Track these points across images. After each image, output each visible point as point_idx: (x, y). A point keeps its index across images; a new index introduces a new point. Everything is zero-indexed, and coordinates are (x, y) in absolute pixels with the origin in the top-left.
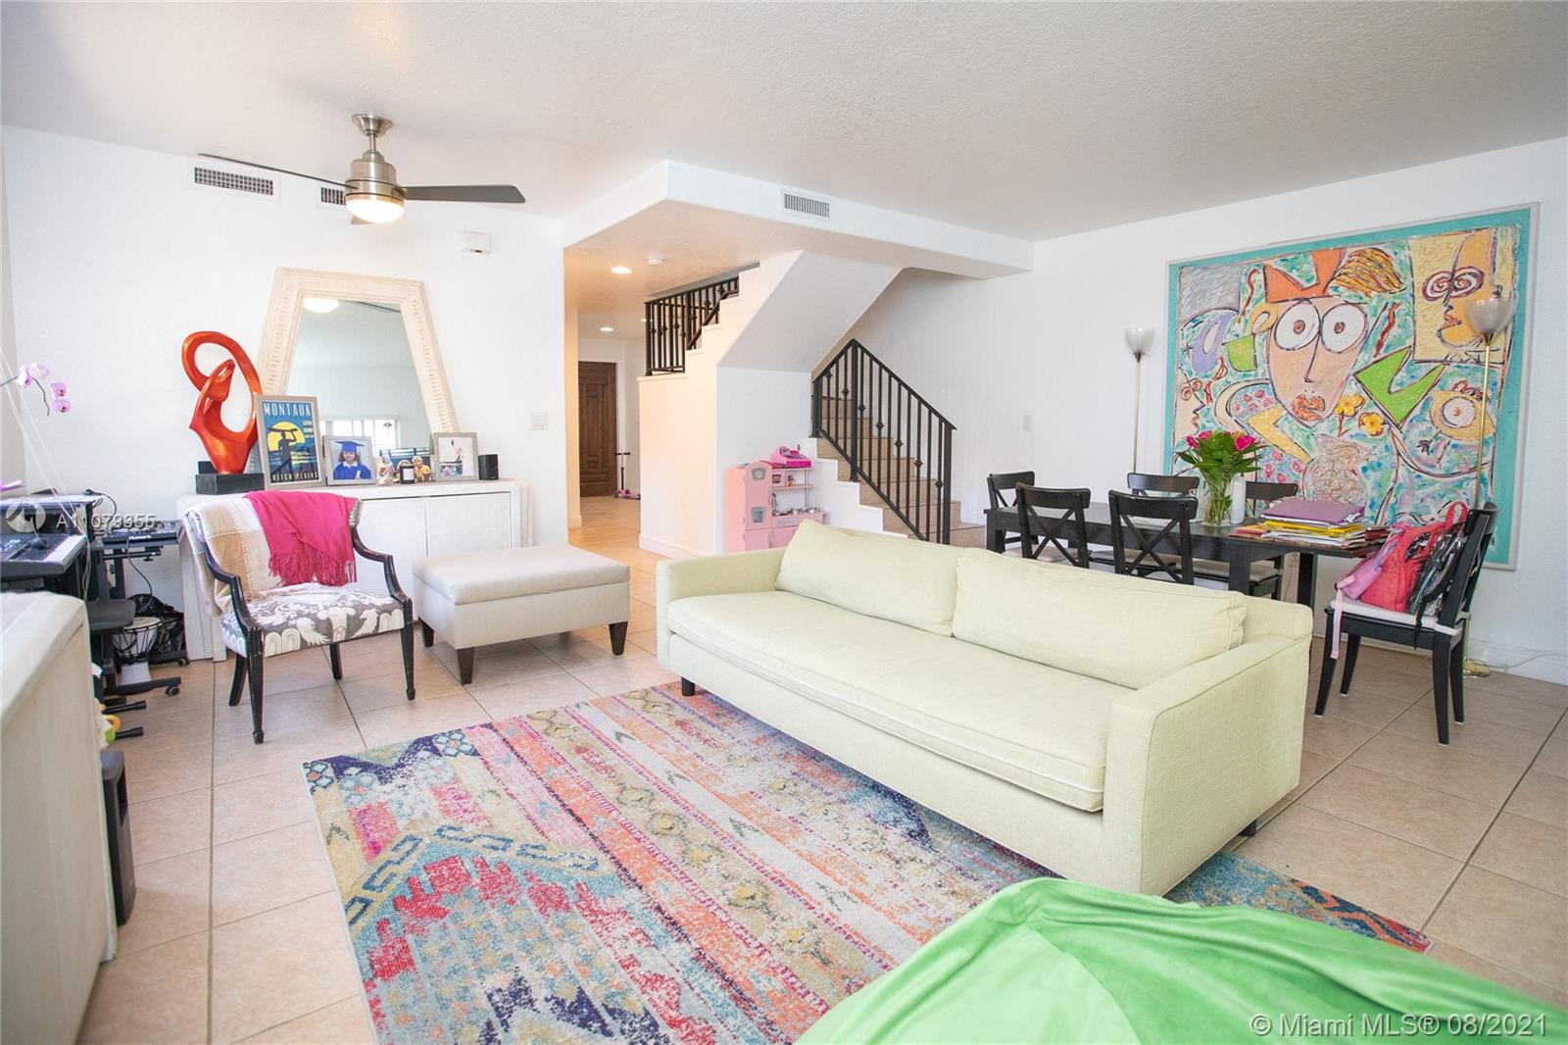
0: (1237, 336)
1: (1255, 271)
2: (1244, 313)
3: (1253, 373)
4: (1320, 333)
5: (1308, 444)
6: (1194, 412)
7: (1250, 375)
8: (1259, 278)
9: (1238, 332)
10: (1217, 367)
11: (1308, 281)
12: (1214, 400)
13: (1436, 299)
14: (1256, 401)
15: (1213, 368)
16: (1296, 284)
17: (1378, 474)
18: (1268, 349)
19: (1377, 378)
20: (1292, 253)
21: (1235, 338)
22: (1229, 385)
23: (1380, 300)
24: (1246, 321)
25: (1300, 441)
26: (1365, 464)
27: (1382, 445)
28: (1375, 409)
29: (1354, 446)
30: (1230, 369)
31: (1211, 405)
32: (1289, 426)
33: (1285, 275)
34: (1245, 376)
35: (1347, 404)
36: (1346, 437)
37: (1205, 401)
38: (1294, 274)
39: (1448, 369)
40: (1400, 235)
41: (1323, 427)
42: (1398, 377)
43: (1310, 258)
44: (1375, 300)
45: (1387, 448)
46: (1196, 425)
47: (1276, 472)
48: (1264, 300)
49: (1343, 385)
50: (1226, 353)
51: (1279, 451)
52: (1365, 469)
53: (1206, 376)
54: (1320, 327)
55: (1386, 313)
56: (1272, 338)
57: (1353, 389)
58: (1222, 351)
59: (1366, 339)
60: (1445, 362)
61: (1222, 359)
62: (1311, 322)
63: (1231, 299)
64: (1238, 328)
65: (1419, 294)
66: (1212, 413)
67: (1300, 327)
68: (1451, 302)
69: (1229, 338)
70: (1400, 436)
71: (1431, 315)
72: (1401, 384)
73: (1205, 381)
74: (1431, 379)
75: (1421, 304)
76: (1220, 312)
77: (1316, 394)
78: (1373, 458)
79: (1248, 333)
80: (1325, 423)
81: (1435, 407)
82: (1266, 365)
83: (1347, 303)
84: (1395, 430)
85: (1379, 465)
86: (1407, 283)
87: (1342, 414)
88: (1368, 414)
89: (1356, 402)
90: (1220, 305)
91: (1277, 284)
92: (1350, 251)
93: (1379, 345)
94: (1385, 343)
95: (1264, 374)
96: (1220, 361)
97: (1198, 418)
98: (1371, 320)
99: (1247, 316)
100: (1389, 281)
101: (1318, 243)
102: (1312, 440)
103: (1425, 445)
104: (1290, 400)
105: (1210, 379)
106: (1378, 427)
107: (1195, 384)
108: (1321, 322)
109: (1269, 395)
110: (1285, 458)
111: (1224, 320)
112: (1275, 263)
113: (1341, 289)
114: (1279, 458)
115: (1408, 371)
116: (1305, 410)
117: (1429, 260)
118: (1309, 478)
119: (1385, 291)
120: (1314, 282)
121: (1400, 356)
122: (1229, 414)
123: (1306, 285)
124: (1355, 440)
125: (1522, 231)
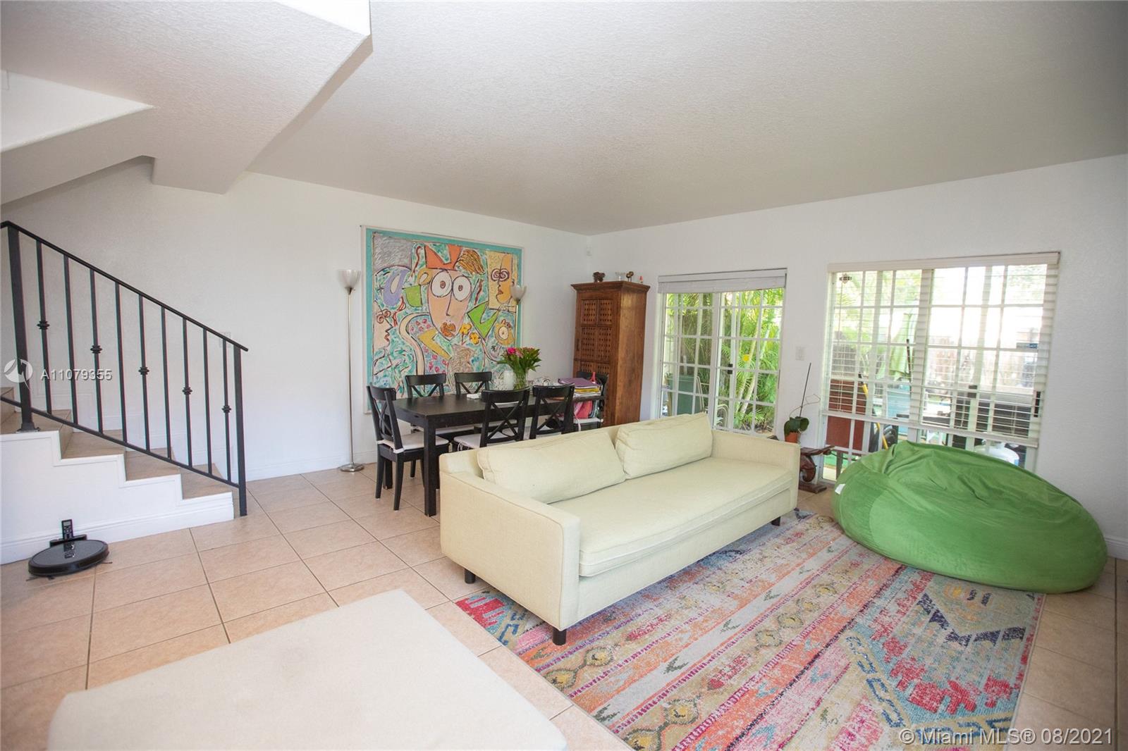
0: (411, 285)
1: (420, 247)
2: (414, 272)
3: (420, 308)
4: (452, 289)
5: (449, 350)
6: (386, 331)
7: (418, 310)
8: (422, 251)
9: (411, 283)
10: (400, 303)
11: (447, 260)
12: (399, 324)
13: (495, 281)
14: (422, 325)
15: (397, 303)
16: (441, 261)
17: (478, 363)
18: (428, 295)
19: (476, 315)
20: (439, 242)
21: (409, 286)
22: (407, 315)
23: (476, 277)
24: (416, 277)
25: (445, 348)
26: (472, 358)
27: (478, 350)
28: (475, 331)
29: (468, 349)
30: (407, 305)
31: (397, 327)
32: (439, 340)
33: (435, 254)
34: (416, 310)
35: (465, 328)
36: (465, 345)
37: (393, 324)
38: (440, 254)
39: (500, 313)
40: (484, 246)
41: (455, 340)
42: (483, 316)
43: (447, 247)
44: (474, 277)
45: (481, 350)
46: (388, 340)
47: (434, 366)
48: (425, 266)
49: (462, 318)
50: (405, 295)
51: (435, 354)
52: (473, 361)
53: (393, 308)
54: (452, 286)
55: (478, 284)
56: (430, 290)
57: (467, 320)
58: (402, 293)
59: (471, 295)
60: (499, 310)
61: (402, 298)
62: (448, 283)
63: (406, 261)
64: (412, 280)
65: (490, 277)
66: (398, 331)
67: (443, 285)
68: (500, 283)
69: (406, 285)
70: (485, 344)
71: (493, 287)
72: (485, 319)
73: (392, 311)
74: (494, 317)
75: (491, 282)
76: (400, 268)
77: (452, 322)
78: (476, 355)
79: (416, 284)
80: (456, 338)
81: (496, 330)
82: (427, 305)
83: (464, 276)
84: (483, 341)
85: (478, 358)
86: (486, 271)
87: (463, 333)
88: (474, 334)
89: (468, 327)
90: (400, 264)
91: (430, 256)
92: (464, 249)
93: (476, 299)
94: (479, 299)
95: (426, 309)
96: (401, 299)
97: (389, 335)
98: (473, 287)
99: (417, 273)
100: (479, 269)
101: (450, 240)
102: (451, 348)
103: (493, 347)
104: (439, 326)
105: (396, 310)
106: (477, 340)
107: (386, 312)
108: (453, 283)
109: (429, 322)
110: (439, 357)
111: (403, 273)
112: (430, 245)
113: (461, 268)
114: (435, 357)
115: (487, 313)
116: (447, 330)
117: (492, 262)
118: (450, 369)
119: (478, 273)
120: (449, 261)
121: (484, 305)
122: (408, 333)
123: (446, 262)
124: (468, 347)
125: (520, 258)
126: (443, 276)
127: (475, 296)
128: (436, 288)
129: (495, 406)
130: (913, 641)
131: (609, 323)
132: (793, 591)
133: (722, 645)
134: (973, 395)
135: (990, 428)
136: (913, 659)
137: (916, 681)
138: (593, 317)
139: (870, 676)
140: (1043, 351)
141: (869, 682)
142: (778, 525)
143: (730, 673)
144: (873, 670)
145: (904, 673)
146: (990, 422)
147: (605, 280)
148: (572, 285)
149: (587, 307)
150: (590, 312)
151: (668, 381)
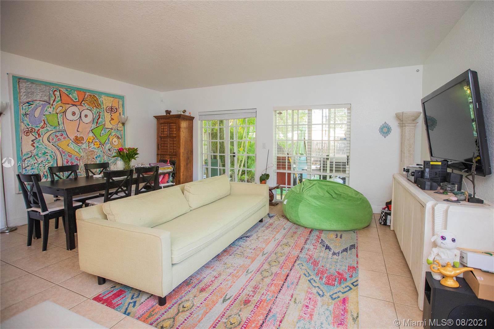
0: (50, 113)
1: (56, 91)
2: (52, 105)
3: (58, 127)
4: (80, 117)
5: (80, 151)
6: (32, 141)
7: (57, 128)
8: (57, 93)
9: (50, 112)
10: (42, 124)
11: (76, 99)
12: (42, 136)
13: (108, 113)
14: (60, 137)
15: (40, 124)
16: (72, 100)
17: (100, 158)
18: (63, 119)
19: (97, 132)
20: (71, 89)
21: (49, 114)
22: (48, 131)
23: (96, 110)
24: (54, 108)
25: (77, 150)
26: (96, 156)
27: (100, 150)
28: (97, 141)
29: (93, 151)
30: (48, 125)
31: (41, 138)
32: (73, 146)
33: (68, 95)
34: (54, 128)
35: (90, 139)
36: (90, 149)
37: (37, 136)
38: (71, 96)
39: (113, 131)
40: (100, 94)
41: (84, 146)
42: (102, 132)
43: (76, 92)
44: (95, 110)
45: (101, 151)
46: (34, 146)
47: (70, 161)
48: (60, 102)
49: (88, 133)
50: (46, 119)
51: (70, 154)
52: (96, 157)
53: (37, 127)
54: (80, 115)
55: (98, 114)
56: (64, 116)
57: (91, 135)
58: (44, 118)
59: (93, 120)
60: (112, 129)
61: (44, 120)
62: (78, 113)
63: (46, 98)
64: (50, 110)
65: (105, 111)
66: (41, 141)
67: (74, 114)
68: (112, 114)
69: (46, 113)
70: (104, 148)
71: (108, 116)
72: (103, 134)
73: (37, 129)
74: (109, 133)
75: (106, 114)
76: (42, 102)
77: (81, 136)
78: (98, 154)
79: (54, 112)
80: (84, 145)
81: (111, 140)
82: (63, 125)
83: (88, 109)
84: (103, 146)
85: (100, 156)
86: (102, 107)
87: (89, 142)
88: (96, 142)
89: (92, 138)
90: (41, 99)
91: (64, 97)
92: (87, 94)
93: (97, 123)
94: (98, 122)
95: (62, 128)
96: (43, 122)
97: (34, 143)
98: (95, 116)
99: (54, 106)
100: (98, 106)
101: (78, 88)
102: (81, 150)
103: (109, 150)
104: (72, 137)
105: (39, 128)
106: (98, 146)
107: (31, 129)
108: (81, 113)
109: (65, 135)
110: (73, 156)
111: (44, 106)
112: (63, 90)
113: (85, 104)
114: (70, 156)
115: (104, 130)
116: (78, 140)
117: (106, 102)
118: (81, 162)
119: (97, 108)
120: (77, 100)
121: (102, 126)
122: (49, 142)
123: (75, 101)
124: (93, 149)
125: (123, 101)
126: (74, 109)
127: (96, 120)
128: (69, 115)
129: (112, 180)
130: (321, 259)
131: (175, 135)
132: (273, 249)
133: (247, 282)
134: (328, 159)
135: (334, 171)
136: (323, 266)
137: (325, 275)
138: (166, 133)
139: (309, 278)
140: (348, 141)
141: (309, 281)
142: (262, 222)
143: (253, 294)
144: (310, 275)
145: (321, 273)
146: (334, 169)
147: (171, 114)
148: (154, 116)
149: (162, 127)
150: (165, 130)
151: (205, 162)
